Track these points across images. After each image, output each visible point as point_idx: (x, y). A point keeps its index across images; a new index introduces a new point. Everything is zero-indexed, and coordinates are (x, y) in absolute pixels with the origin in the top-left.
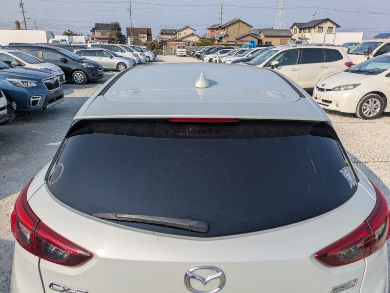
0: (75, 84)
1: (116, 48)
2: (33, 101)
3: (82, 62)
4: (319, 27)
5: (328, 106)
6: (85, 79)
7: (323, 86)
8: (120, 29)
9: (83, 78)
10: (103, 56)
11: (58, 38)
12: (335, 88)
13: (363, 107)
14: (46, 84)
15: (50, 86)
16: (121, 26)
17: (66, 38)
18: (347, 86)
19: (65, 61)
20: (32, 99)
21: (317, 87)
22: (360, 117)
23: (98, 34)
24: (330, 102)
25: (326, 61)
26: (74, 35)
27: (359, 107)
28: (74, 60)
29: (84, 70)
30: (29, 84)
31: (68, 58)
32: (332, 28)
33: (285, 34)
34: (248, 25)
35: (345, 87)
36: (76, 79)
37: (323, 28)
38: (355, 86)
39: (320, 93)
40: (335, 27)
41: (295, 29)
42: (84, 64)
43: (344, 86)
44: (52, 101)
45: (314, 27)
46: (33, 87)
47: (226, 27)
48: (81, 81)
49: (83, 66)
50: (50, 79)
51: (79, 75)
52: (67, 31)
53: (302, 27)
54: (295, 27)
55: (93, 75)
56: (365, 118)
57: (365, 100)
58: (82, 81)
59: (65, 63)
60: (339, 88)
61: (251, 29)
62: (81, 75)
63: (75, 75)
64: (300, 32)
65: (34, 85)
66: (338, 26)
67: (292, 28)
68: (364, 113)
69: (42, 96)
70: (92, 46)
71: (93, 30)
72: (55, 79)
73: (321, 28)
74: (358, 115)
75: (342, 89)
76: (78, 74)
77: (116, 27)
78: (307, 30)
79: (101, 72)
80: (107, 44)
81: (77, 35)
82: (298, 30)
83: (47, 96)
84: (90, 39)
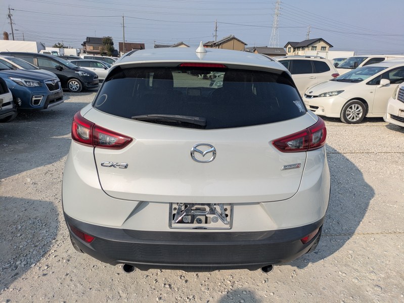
0: (70, 92)
1: (109, 60)
2: (35, 100)
3: (78, 71)
4: (312, 47)
5: (315, 111)
6: (80, 87)
7: (310, 93)
8: (112, 44)
9: (78, 85)
10: (97, 67)
11: (49, 50)
12: (321, 95)
13: (347, 113)
14: (47, 84)
15: (51, 87)
16: (113, 41)
17: (57, 50)
18: (332, 92)
19: (61, 69)
20: (34, 99)
21: (305, 95)
22: (344, 121)
23: (89, 48)
24: (317, 108)
25: (315, 72)
26: (65, 48)
27: (343, 112)
28: (70, 68)
29: (79, 78)
30: (32, 84)
31: (63, 66)
32: (325, 47)
33: (279, 52)
34: (242, 43)
35: (330, 94)
36: (71, 87)
37: (316, 47)
38: (339, 92)
39: (308, 99)
40: (328, 47)
41: (289, 48)
42: (79, 73)
43: (329, 92)
44: (52, 101)
45: (307, 46)
46: (36, 87)
47: (221, 44)
48: (76, 89)
49: (78, 74)
50: (51, 80)
51: (75, 83)
52: (57, 45)
53: (296, 46)
54: (289, 46)
55: (89, 83)
56: (349, 122)
57: (348, 105)
58: (78, 89)
59: (60, 70)
60: (325, 94)
61: (246, 47)
62: (76, 83)
63: (71, 83)
64: (294, 51)
65: (36, 85)
66: (331, 46)
67: (286, 47)
68: (348, 117)
69: (43, 96)
70: (85, 58)
71: (84, 44)
72: (56, 81)
73: (314, 47)
74: (342, 119)
75: (328, 95)
76: (73, 82)
77: (108, 42)
78: (301, 49)
79: (96, 81)
80: (101, 56)
81: (67, 48)
82: (292, 49)
83: (48, 96)
84: (82, 52)
